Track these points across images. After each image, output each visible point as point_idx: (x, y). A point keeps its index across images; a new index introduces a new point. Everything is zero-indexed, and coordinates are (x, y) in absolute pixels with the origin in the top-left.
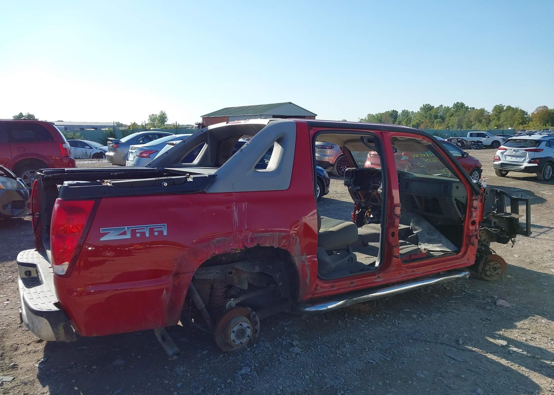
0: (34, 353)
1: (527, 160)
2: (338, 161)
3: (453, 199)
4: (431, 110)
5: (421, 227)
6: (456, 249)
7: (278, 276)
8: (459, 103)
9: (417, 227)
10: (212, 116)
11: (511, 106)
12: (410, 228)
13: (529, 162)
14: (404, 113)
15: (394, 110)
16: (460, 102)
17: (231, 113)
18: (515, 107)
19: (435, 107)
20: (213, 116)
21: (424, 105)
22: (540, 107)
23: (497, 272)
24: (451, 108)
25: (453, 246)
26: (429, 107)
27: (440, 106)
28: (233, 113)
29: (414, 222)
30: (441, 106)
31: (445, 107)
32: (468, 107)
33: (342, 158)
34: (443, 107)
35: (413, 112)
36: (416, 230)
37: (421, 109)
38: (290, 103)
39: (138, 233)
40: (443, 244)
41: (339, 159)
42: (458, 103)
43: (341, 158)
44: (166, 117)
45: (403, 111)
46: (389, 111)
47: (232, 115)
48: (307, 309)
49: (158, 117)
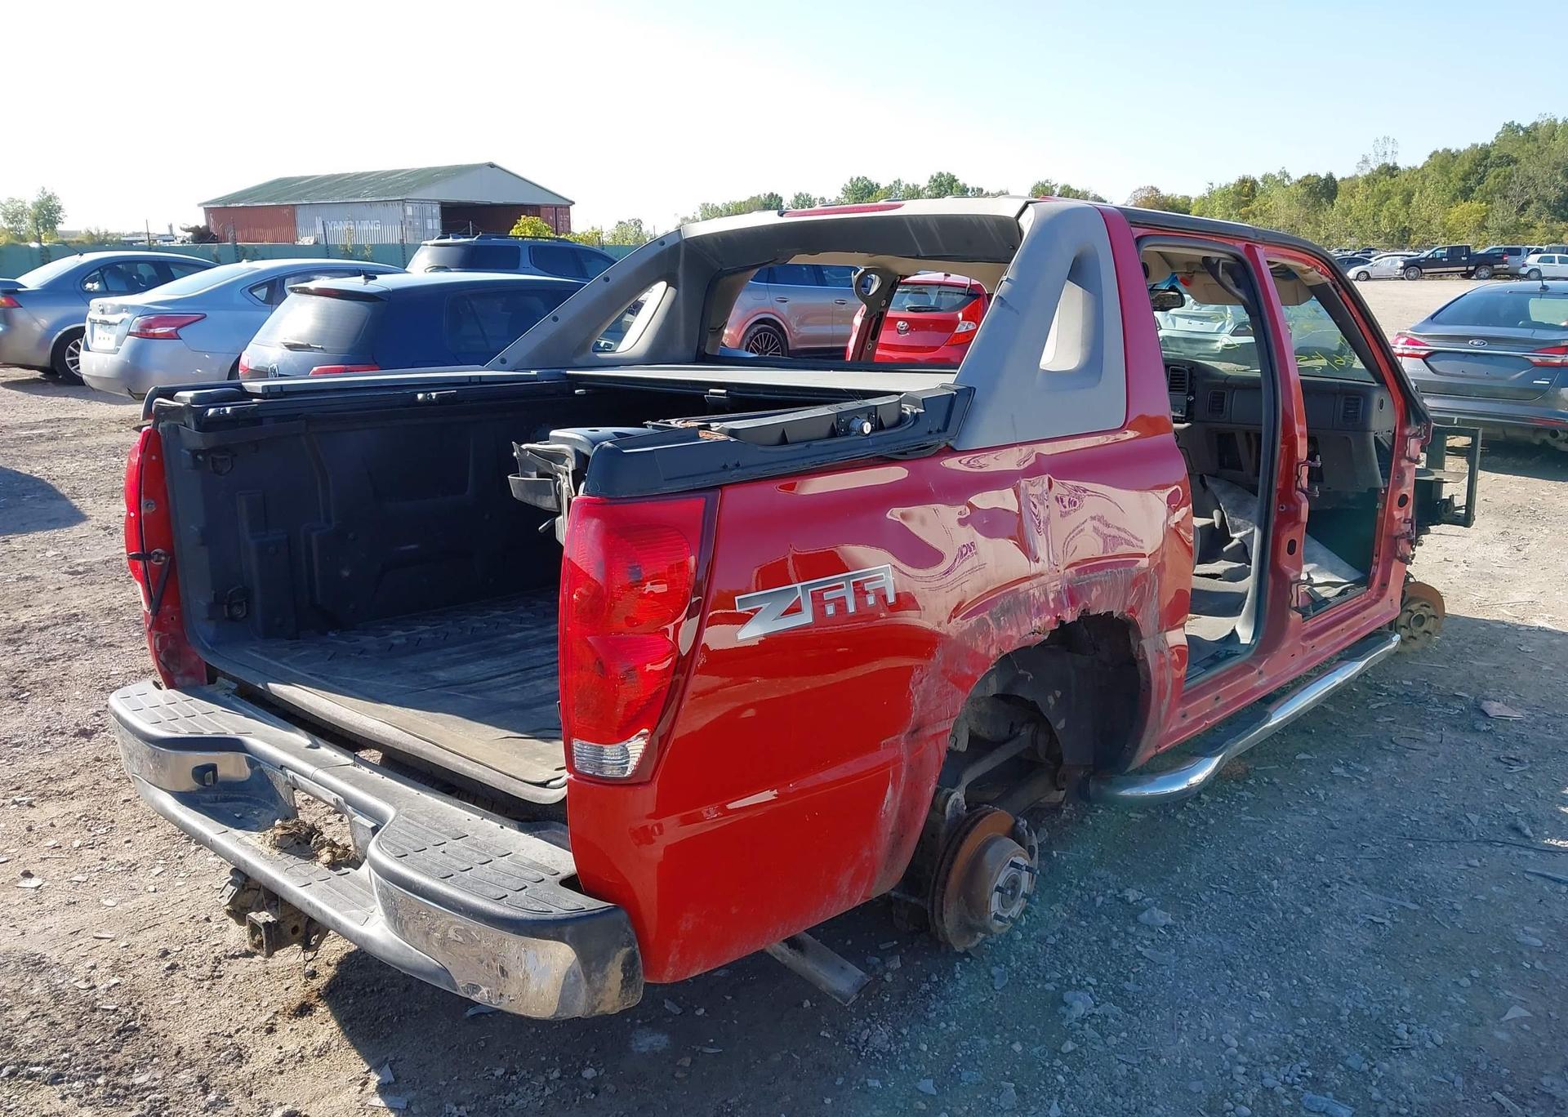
0: (319, 1056)
1: (1230, 328)
2: (747, 339)
3: (1372, 435)
4: (870, 193)
5: (1250, 520)
6: (1357, 575)
7: (1051, 700)
8: (943, 176)
9: (1238, 522)
10: (237, 205)
11: (1072, 187)
12: (1214, 523)
13: (1234, 333)
14: (800, 202)
15: (772, 194)
16: (945, 174)
17: (303, 196)
18: (1080, 190)
19: (882, 187)
20: (241, 205)
21: (852, 179)
22: (1140, 189)
23: (1424, 627)
24: (924, 189)
25: (1346, 568)
26: (865, 185)
27: (895, 182)
28: (309, 192)
29: (1229, 507)
30: (898, 182)
31: (908, 186)
32: (965, 185)
33: (759, 331)
34: (904, 185)
35: (823, 199)
36: (1238, 529)
37: (845, 191)
38: (492, 166)
39: (830, 601)
40: (1320, 564)
41: (751, 334)
42: (941, 175)
43: (755, 330)
44: (60, 208)
45: (796, 197)
46: (759, 196)
47: (305, 202)
48: (1127, 793)
49: (34, 207)
